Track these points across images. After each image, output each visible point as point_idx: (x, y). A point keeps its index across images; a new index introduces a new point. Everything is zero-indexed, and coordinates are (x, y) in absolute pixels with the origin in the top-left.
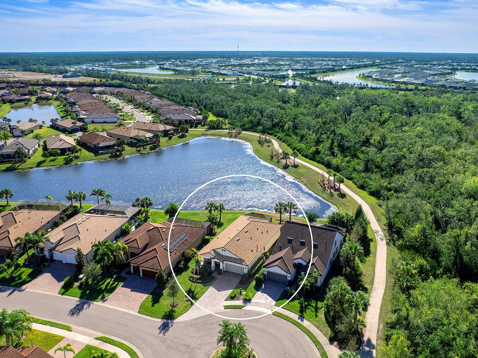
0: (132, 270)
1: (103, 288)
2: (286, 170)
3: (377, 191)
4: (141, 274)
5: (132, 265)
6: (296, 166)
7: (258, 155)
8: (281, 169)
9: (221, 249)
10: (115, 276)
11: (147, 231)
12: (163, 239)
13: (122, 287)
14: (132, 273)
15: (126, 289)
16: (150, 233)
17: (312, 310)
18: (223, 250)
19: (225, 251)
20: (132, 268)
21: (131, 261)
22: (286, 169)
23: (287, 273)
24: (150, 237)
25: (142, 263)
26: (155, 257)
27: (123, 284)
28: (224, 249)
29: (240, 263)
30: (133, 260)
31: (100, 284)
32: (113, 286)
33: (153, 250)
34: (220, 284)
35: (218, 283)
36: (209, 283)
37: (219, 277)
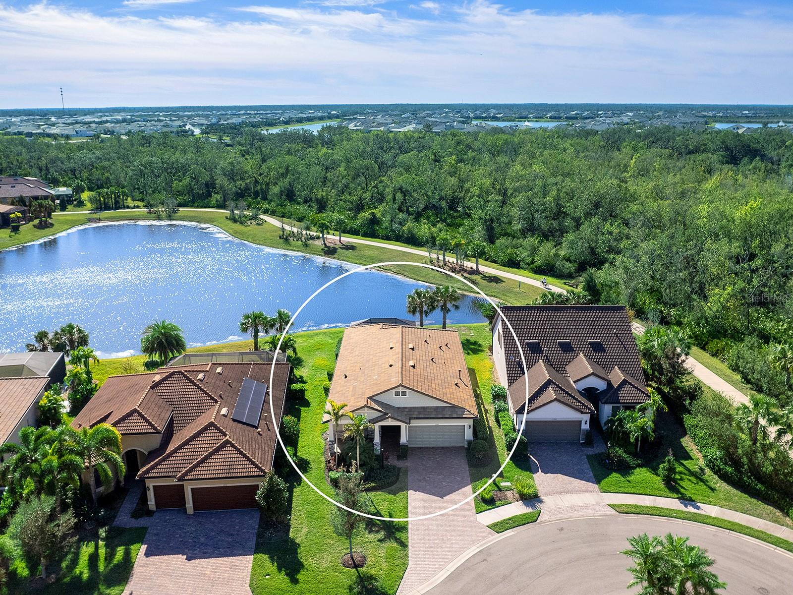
0: (152, 503)
1: (85, 576)
2: (334, 256)
3: (547, 265)
4: (189, 504)
5: (150, 484)
6: (352, 248)
7: (250, 240)
8: (322, 255)
9: (394, 391)
10: (102, 532)
11: (152, 388)
12: (212, 398)
13: (147, 554)
14: (153, 512)
15: (166, 557)
16: (164, 389)
17: (690, 480)
18: (397, 394)
19: (404, 394)
20: (151, 495)
21: (147, 472)
22: (333, 254)
23: (582, 413)
24: (170, 402)
25: (191, 470)
26: (223, 446)
27: (146, 546)
28: (401, 390)
29: (455, 416)
30: (152, 468)
31: (64, 565)
32: (115, 561)
33: (205, 429)
34: (425, 478)
35: (420, 478)
36: (397, 484)
37: (406, 464)
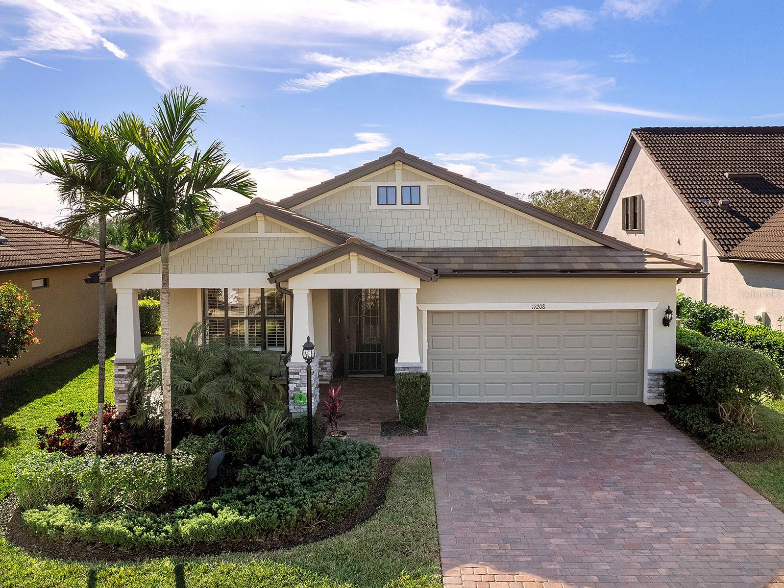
34: (522, 500)
35: (497, 498)
36: (374, 522)
37: (423, 447)
